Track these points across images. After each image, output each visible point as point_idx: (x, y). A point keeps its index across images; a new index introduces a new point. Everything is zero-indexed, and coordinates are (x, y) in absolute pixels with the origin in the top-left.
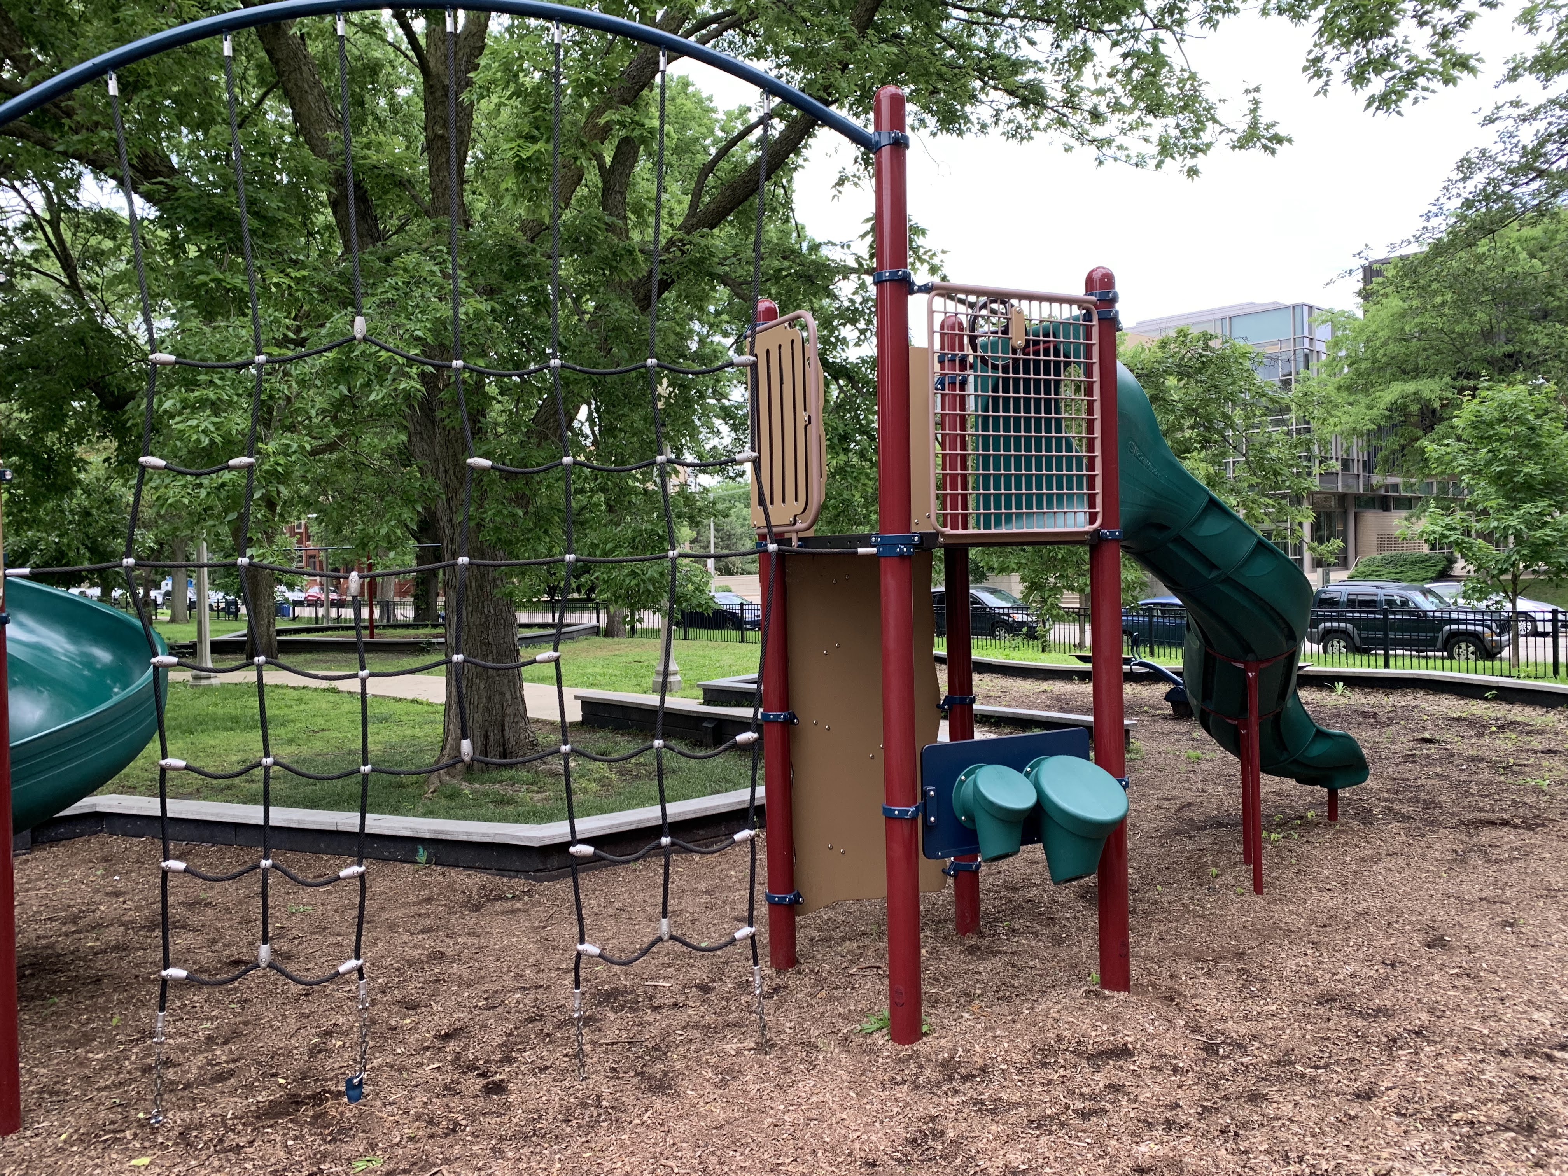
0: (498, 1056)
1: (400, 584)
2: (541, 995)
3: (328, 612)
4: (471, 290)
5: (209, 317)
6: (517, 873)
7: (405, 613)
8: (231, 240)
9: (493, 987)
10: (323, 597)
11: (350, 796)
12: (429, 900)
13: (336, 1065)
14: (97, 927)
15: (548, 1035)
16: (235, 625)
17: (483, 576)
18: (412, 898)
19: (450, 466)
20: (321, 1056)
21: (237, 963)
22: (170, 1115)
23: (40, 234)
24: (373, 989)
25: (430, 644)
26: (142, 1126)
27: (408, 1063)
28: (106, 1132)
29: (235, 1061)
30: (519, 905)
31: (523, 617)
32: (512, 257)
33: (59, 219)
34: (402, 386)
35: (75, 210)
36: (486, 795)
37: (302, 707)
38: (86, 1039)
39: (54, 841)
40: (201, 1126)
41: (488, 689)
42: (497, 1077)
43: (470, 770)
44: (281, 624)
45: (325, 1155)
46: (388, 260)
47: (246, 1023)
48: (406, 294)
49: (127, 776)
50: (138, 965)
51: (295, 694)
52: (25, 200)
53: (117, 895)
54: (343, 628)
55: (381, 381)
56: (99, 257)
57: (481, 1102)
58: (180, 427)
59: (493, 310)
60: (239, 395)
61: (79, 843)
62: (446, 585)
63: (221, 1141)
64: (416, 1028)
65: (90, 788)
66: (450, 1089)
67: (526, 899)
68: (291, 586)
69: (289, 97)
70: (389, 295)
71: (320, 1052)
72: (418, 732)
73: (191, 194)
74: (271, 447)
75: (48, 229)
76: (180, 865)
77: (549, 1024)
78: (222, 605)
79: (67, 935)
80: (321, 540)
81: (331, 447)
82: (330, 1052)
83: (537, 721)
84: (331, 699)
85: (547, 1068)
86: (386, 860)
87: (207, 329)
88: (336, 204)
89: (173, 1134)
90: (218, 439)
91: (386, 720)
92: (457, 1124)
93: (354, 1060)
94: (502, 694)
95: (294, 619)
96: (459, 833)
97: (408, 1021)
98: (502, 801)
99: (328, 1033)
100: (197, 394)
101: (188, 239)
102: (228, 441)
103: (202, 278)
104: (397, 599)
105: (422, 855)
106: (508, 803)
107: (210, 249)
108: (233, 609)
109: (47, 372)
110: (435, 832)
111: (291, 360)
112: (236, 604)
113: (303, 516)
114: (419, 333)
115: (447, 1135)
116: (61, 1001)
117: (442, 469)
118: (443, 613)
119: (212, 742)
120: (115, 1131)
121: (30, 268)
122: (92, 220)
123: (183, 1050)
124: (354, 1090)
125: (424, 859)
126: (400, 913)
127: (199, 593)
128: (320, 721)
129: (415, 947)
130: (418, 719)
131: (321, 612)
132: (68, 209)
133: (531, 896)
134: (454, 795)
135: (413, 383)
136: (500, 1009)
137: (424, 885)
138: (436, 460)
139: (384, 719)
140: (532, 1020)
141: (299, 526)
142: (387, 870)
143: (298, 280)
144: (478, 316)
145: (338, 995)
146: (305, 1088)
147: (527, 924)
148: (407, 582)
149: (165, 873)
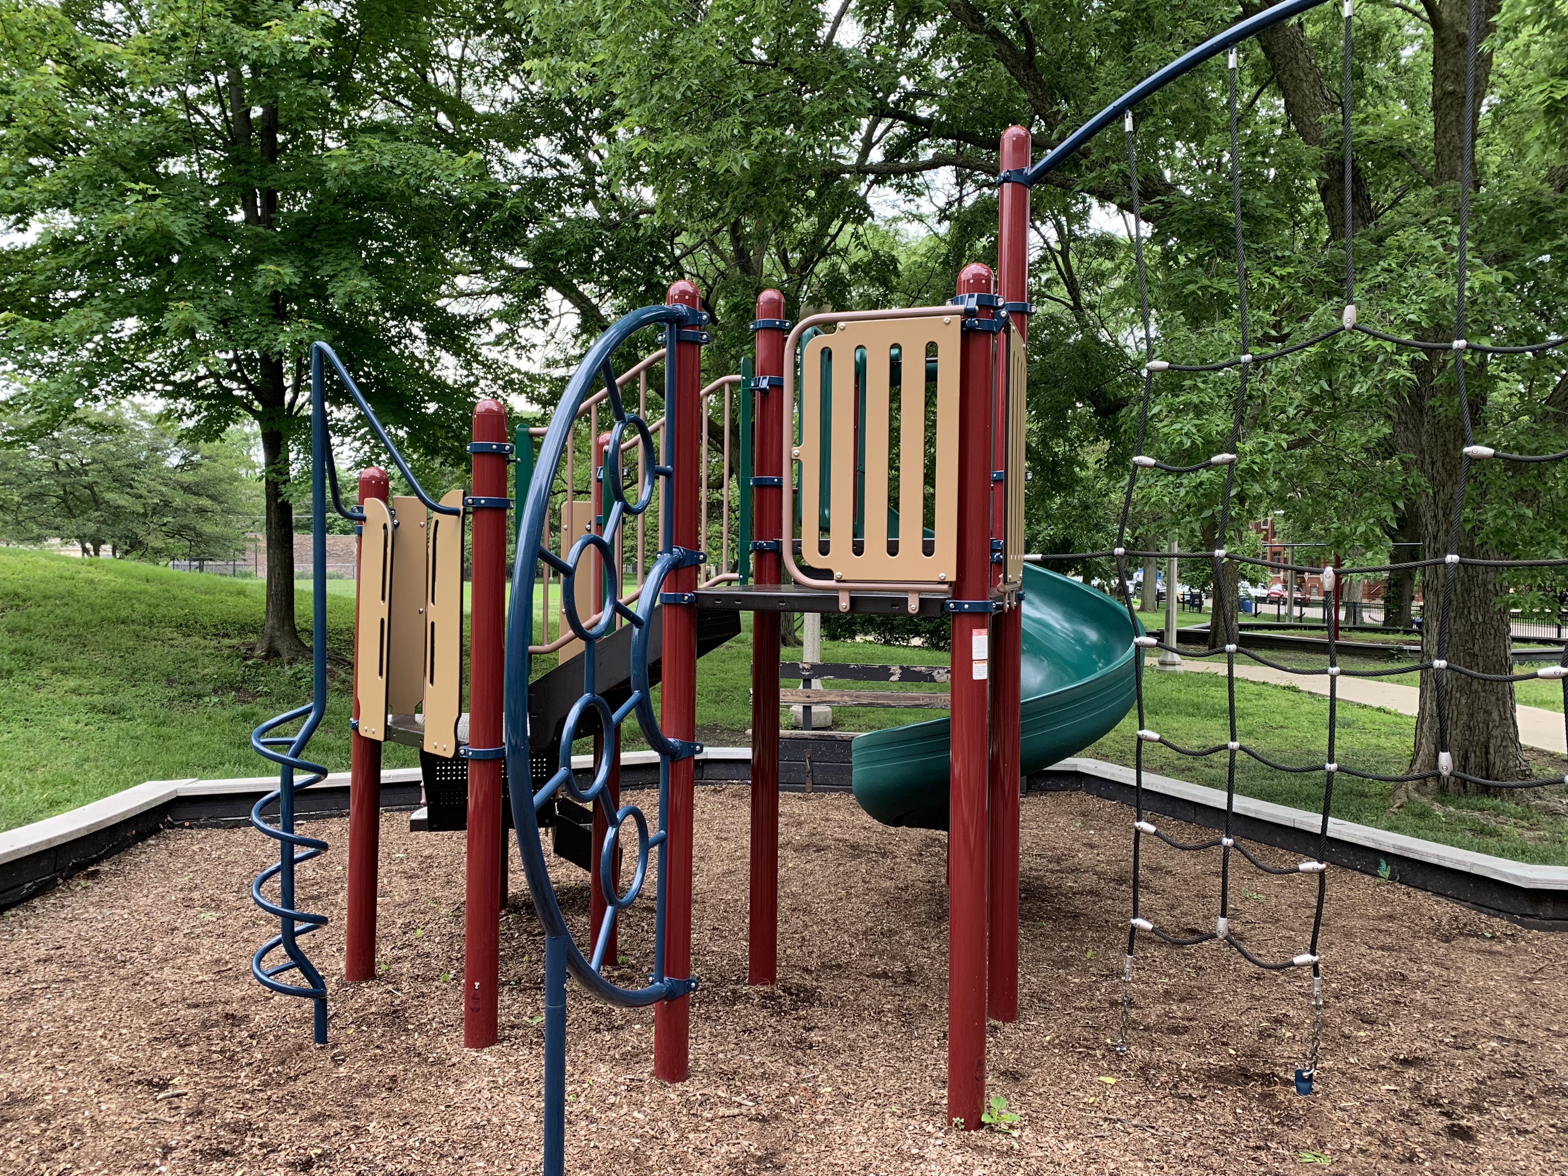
0: (1467, 1101)
1: (1369, 585)
2: (1522, 1050)
3: (1291, 610)
4: (1478, 261)
5: (1195, 322)
6: (1499, 912)
7: (1375, 616)
8: (1220, 246)
9: (1464, 1027)
10: (1286, 594)
11: (1308, 796)
12: (1391, 917)
13: (1286, 1054)
14: (1074, 871)
15: (1531, 1097)
16: (1199, 617)
17: (1471, 579)
18: (1371, 912)
19: (1438, 457)
20: (1270, 1040)
21: (1193, 931)
22: (1133, 1048)
23: (1053, 265)
24: (1326, 991)
25: (1401, 651)
26: (1109, 1050)
27: (1362, 1075)
28: (1081, 1046)
29: (1190, 1020)
30: (1499, 948)
31: (1518, 629)
32: (1533, 215)
33: (1068, 247)
34: (1389, 376)
35: (1081, 239)
36: (1462, 820)
37: (1262, 702)
38: (1066, 963)
39: (1044, 791)
40: (1159, 1068)
41: (1470, 706)
42: (1464, 1122)
43: (1443, 791)
44: (1243, 620)
45: (1272, 1135)
46: (1380, 241)
47: (1200, 989)
48: (1400, 275)
49: (1101, 745)
50: (1107, 911)
51: (1254, 688)
52: (1043, 237)
53: (1092, 846)
54: (1305, 628)
55: (1365, 372)
56: (1100, 277)
57: (1443, 1142)
58: (1165, 430)
59: (1505, 280)
60: (1220, 397)
61: (1063, 795)
62: (1425, 587)
63: (1176, 1086)
64: (1371, 1043)
65: (1071, 751)
66: (1408, 1117)
67: (1509, 943)
68: (1254, 582)
69: (1283, 90)
70: (1381, 279)
71: (1269, 1036)
72: (1383, 742)
73: (1185, 207)
74: (1248, 446)
75: (1059, 259)
76: (1152, 829)
77: (1532, 1086)
78: (1187, 598)
79: (1052, 872)
80: (1287, 536)
81: (1303, 442)
82: (1280, 1040)
83: (1532, 749)
84: (1291, 697)
85: (1527, 1132)
86: (1344, 866)
87: (1193, 337)
88: (1324, 190)
89: (1136, 1066)
90: (1199, 441)
91: (1349, 726)
92: (1414, 1154)
93: (1304, 1055)
94: (1488, 713)
95: (1256, 615)
96: (1428, 855)
97: (1362, 1034)
98: (1482, 831)
99: (1277, 1021)
100: (1182, 398)
101: (1180, 250)
102: (1208, 442)
103: (1191, 287)
104: (1365, 601)
105: (1384, 870)
106: (1490, 834)
107: (1200, 258)
108: (1197, 602)
109: (1055, 387)
110: (1401, 848)
111: (1272, 357)
112: (1200, 596)
113: (1270, 513)
114: (1413, 317)
115: (1402, 1162)
116: (1048, 926)
117: (1428, 460)
118: (1418, 619)
119: (1175, 725)
120: (1087, 1047)
121: (1044, 295)
122: (1096, 244)
123: (1144, 996)
124: (1304, 1083)
125: (1387, 874)
126: (1357, 923)
127: (1169, 584)
128: (1279, 718)
129: (1373, 961)
130: (1384, 729)
131: (1283, 610)
132: (1077, 239)
133: (1515, 941)
134: (1424, 814)
135: (1402, 372)
136: (1471, 1052)
137: (1385, 901)
138: (1422, 452)
139: (1348, 725)
140: (1509, 1075)
141: (1265, 523)
142: (1346, 876)
143: (1282, 278)
144: (1486, 288)
145: (1289, 987)
146: (1254, 1065)
147: (1508, 970)
148: (1377, 582)
149: (1138, 832)
